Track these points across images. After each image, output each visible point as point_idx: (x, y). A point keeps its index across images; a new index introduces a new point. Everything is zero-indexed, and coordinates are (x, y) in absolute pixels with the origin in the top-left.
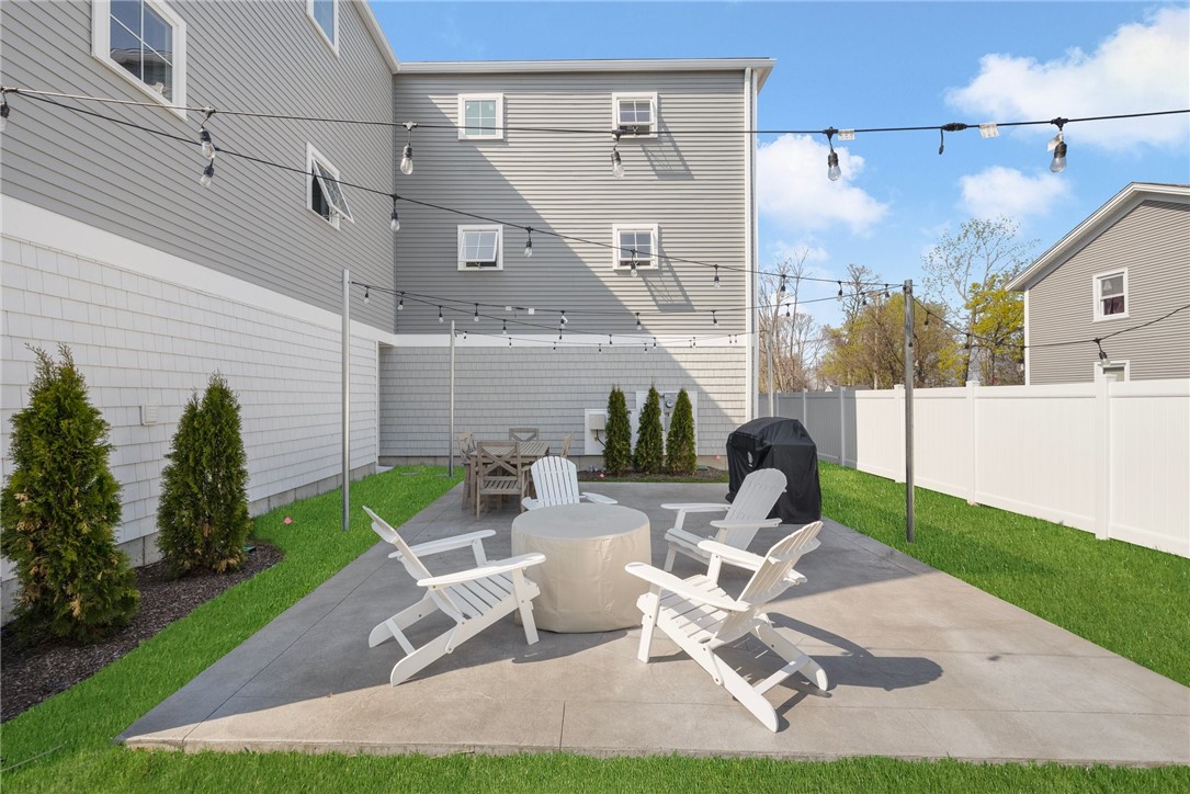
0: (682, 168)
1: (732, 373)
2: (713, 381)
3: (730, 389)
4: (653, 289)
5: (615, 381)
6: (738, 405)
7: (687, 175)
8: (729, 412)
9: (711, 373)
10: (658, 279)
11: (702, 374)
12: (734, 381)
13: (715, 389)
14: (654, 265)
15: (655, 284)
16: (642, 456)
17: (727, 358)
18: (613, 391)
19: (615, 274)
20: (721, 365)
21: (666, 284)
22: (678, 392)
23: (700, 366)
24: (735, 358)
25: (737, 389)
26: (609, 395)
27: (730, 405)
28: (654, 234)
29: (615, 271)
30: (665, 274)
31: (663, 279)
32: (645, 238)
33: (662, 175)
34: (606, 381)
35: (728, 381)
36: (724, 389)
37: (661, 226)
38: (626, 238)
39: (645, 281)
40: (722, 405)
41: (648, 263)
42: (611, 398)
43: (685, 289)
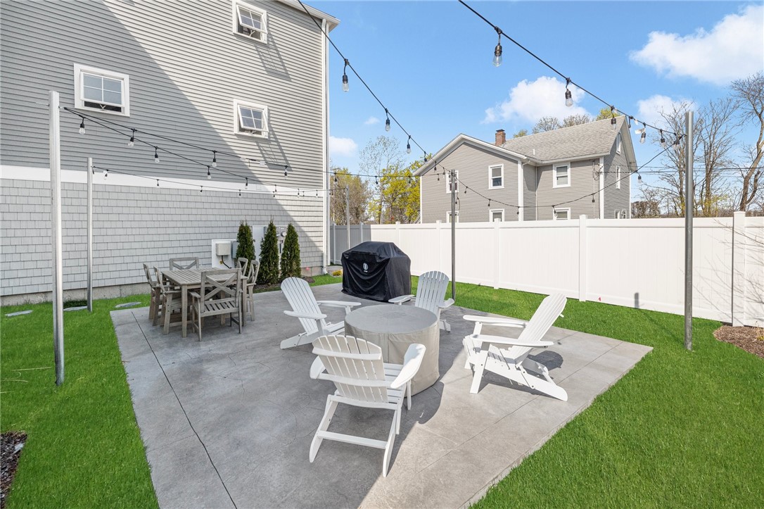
0: (284, 71)
1: (315, 214)
2: (304, 219)
3: (314, 224)
4: (264, 152)
5: (243, 218)
6: (318, 234)
7: (286, 77)
8: (314, 239)
9: (302, 214)
10: (268, 146)
11: (297, 214)
12: (316, 219)
13: (305, 224)
14: (264, 135)
15: (265, 149)
16: (266, 272)
17: (312, 204)
18: (242, 226)
19: (235, 137)
20: (309, 209)
21: (273, 150)
22: (287, 226)
23: (296, 208)
24: (317, 204)
25: (318, 224)
26: (238, 229)
27: (314, 234)
28: (265, 114)
29: (236, 135)
30: (272, 143)
31: (271, 146)
32: (258, 114)
33: (271, 72)
34: (235, 218)
35: (312, 219)
36: (311, 224)
37: (270, 108)
38: (246, 112)
39: (258, 146)
40: (309, 234)
41: (259, 133)
42: (240, 230)
43: (286, 155)
